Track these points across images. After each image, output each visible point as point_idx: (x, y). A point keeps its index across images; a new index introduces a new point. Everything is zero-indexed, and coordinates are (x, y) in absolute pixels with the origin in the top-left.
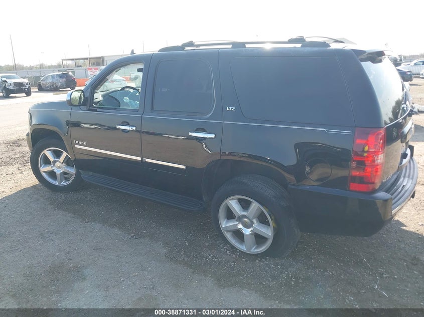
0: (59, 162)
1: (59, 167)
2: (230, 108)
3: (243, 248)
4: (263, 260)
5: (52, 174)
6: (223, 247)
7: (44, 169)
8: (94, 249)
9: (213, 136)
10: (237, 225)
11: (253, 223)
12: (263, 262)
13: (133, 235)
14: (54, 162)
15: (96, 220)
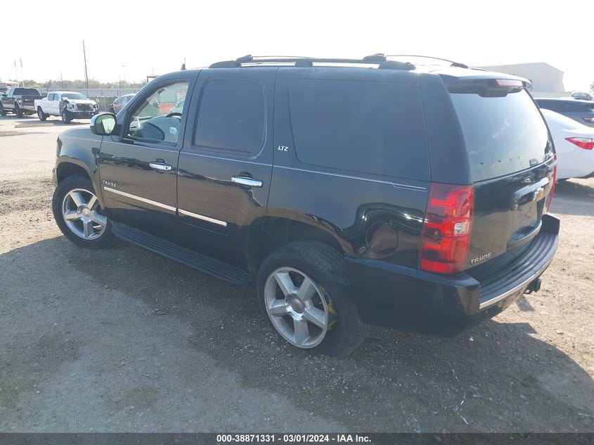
0: (87, 208)
1: (87, 214)
2: (283, 147)
3: (292, 339)
4: (315, 358)
5: (78, 223)
6: (268, 337)
7: (69, 216)
8: (102, 323)
9: (260, 184)
10: (286, 307)
11: (304, 306)
12: (314, 360)
13: (158, 309)
14: (82, 208)
15: (118, 287)
